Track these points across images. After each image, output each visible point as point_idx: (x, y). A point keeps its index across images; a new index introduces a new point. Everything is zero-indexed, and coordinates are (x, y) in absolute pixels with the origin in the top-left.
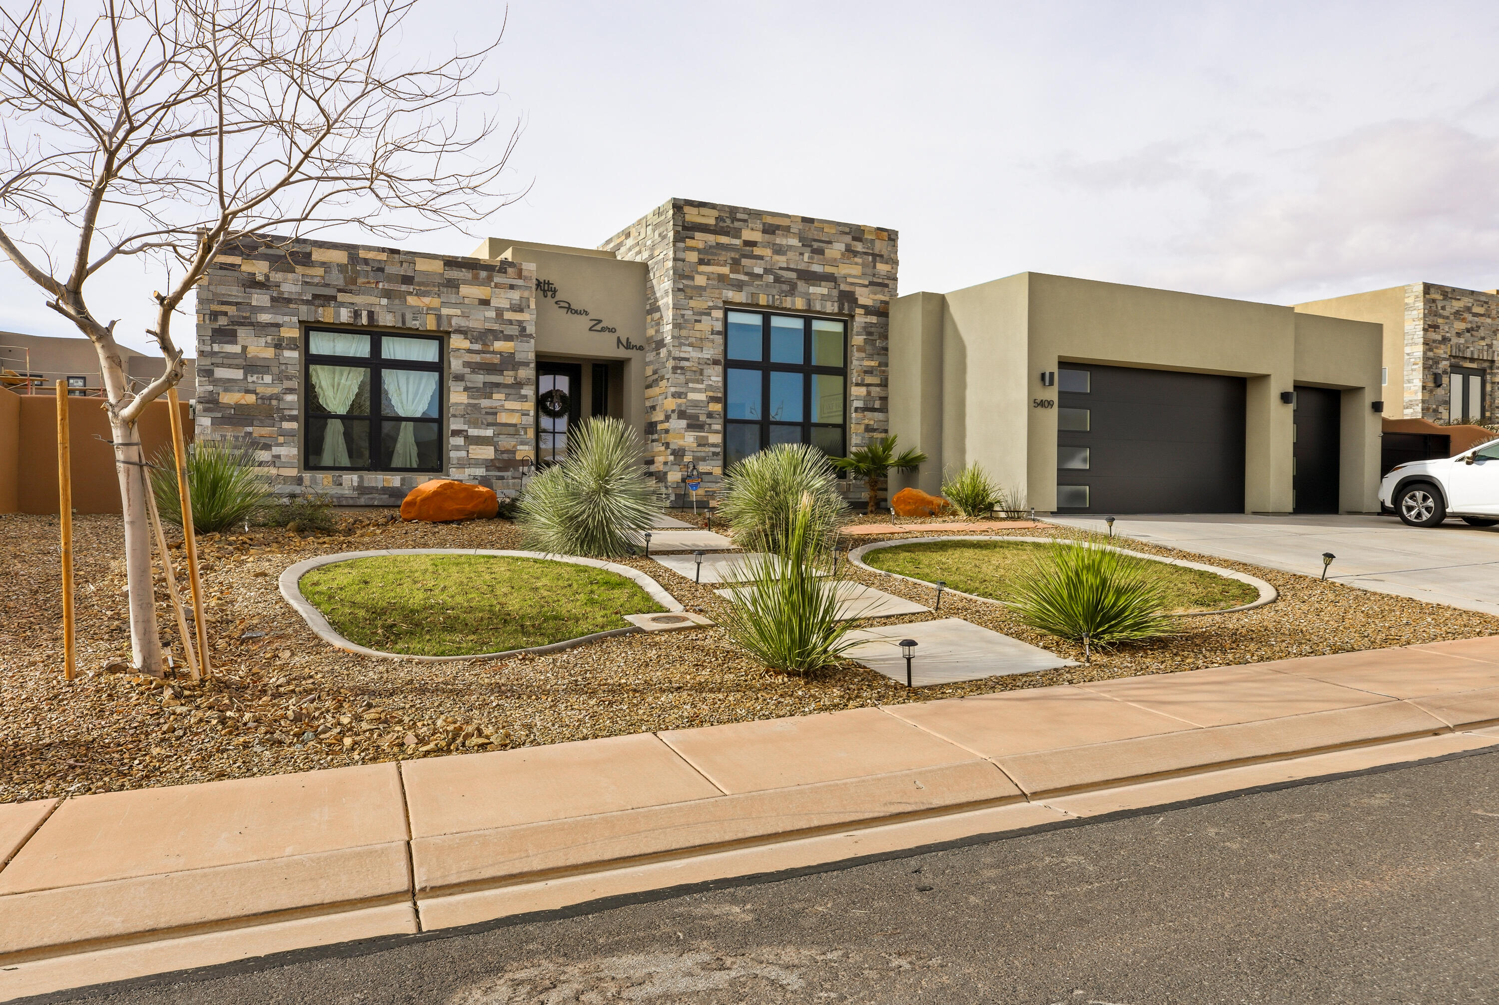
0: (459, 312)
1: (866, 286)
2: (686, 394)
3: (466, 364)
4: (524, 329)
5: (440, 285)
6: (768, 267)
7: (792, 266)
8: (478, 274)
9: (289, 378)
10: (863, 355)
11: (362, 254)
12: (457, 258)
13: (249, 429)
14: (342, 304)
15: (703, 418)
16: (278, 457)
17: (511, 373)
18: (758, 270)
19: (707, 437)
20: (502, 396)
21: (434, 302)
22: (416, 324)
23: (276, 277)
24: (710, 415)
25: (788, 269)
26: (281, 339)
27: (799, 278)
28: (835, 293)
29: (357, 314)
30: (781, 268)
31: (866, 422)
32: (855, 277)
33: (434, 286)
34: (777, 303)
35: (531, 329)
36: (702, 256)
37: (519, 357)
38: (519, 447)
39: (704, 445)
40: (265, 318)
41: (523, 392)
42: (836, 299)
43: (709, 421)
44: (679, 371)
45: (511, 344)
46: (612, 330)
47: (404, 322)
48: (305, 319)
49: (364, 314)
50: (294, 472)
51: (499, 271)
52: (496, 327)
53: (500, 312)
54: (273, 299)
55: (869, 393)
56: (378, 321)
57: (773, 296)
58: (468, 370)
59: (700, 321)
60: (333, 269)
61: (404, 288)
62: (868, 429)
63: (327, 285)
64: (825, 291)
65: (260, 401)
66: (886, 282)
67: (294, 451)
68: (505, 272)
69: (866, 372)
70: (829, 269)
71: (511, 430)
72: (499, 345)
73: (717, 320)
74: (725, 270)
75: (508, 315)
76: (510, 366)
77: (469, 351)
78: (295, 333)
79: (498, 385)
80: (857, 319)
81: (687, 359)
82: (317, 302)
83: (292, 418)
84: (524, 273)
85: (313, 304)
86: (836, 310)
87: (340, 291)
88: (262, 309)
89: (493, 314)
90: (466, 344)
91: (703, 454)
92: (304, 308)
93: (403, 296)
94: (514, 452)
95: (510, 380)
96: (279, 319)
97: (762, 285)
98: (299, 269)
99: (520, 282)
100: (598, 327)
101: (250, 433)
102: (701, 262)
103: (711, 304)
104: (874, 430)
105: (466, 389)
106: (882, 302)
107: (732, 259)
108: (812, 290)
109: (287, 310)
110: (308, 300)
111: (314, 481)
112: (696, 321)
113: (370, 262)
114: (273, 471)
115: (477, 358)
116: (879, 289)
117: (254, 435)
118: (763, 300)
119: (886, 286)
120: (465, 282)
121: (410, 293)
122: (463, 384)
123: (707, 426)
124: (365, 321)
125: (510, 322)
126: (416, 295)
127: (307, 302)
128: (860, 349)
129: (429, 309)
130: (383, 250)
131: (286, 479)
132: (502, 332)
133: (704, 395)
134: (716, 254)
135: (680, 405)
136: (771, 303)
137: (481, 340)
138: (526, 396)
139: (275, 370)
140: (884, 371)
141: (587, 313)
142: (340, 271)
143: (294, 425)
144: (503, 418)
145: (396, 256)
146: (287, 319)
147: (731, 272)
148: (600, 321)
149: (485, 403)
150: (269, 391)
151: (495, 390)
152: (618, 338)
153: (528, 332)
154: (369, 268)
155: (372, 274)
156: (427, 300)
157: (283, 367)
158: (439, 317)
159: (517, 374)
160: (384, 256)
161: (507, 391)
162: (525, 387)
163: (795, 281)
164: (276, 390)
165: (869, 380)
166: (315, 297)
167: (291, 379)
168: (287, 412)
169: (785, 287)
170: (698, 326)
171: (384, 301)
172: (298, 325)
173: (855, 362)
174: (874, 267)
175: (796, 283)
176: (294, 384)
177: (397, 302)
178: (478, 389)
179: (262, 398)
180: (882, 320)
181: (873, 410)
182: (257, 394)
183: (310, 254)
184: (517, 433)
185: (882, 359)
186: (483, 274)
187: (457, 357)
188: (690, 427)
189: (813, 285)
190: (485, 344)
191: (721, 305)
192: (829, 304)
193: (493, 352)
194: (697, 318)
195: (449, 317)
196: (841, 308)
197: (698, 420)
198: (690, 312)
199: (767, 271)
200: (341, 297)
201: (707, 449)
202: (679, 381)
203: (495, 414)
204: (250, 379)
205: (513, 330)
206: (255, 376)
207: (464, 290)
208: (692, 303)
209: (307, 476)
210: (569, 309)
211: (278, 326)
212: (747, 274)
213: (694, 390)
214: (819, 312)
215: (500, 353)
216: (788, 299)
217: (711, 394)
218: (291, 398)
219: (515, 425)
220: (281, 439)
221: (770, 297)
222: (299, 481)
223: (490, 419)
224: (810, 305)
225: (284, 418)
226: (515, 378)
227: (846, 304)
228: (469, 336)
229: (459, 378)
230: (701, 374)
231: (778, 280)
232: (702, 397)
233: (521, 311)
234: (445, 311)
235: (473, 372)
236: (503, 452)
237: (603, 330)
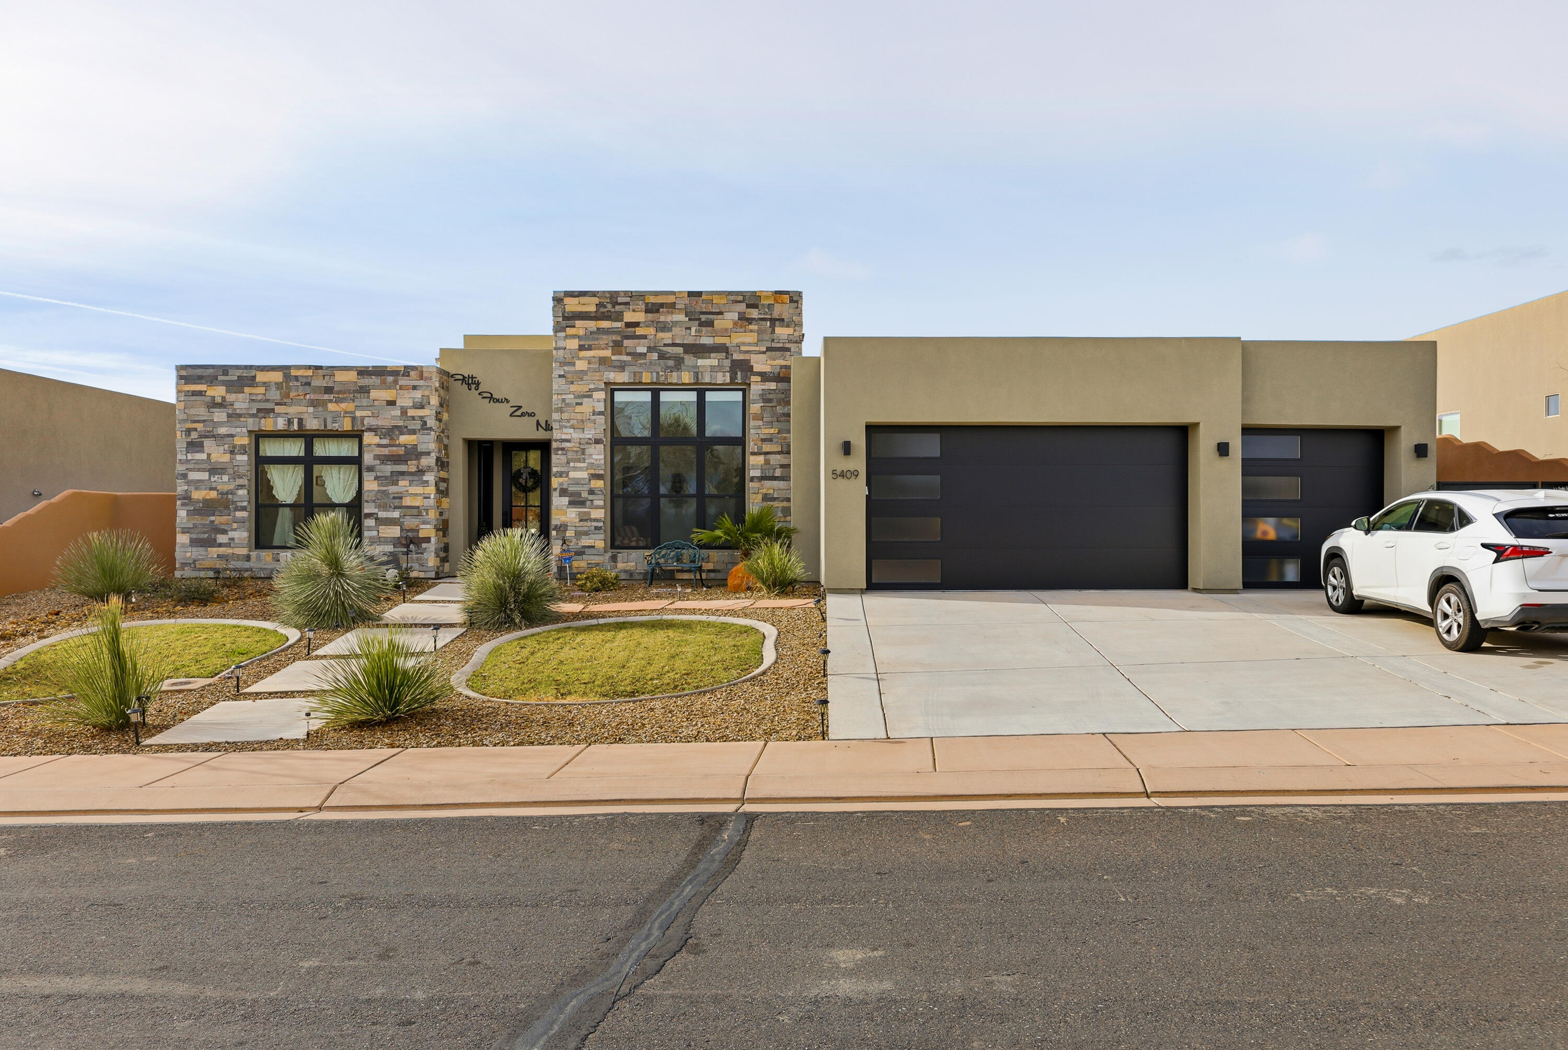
0: (370, 413)
1: (764, 353)
2: (567, 473)
3: (377, 457)
4: (425, 423)
5: (355, 392)
6: (652, 345)
7: (677, 342)
8: (386, 379)
9: (240, 477)
10: (760, 423)
11: (294, 373)
12: (368, 367)
13: (212, 518)
14: (279, 415)
15: (585, 495)
16: (233, 539)
17: (414, 462)
18: (642, 349)
19: (589, 513)
20: (406, 483)
21: (350, 406)
22: (336, 426)
23: (231, 397)
24: (591, 492)
25: (674, 345)
26: (234, 447)
27: (685, 352)
28: (727, 363)
29: (290, 422)
30: (665, 345)
31: (764, 491)
32: (749, 344)
33: (350, 393)
34: (662, 379)
35: (431, 422)
36: (582, 343)
37: (421, 448)
38: (421, 527)
39: (586, 520)
40: (223, 430)
41: (425, 478)
42: (728, 369)
43: (591, 497)
44: (560, 452)
45: (414, 437)
46: (532, 415)
47: (325, 426)
48: (252, 429)
49: (296, 421)
50: (244, 551)
51: (403, 375)
52: (401, 423)
53: (404, 411)
54: (229, 416)
55: (767, 462)
56: (305, 426)
57: (658, 373)
58: (378, 462)
59: (581, 404)
60: (272, 387)
61: (326, 397)
62: (766, 498)
63: (268, 401)
64: (715, 362)
65: (220, 496)
66: (787, 345)
67: (245, 534)
68: (409, 376)
69: (763, 440)
70: (719, 340)
71: (415, 512)
72: (404, 439)
73: (599, 401)
74: (607, 353)
75: (411, 413)
76: (413, 457)
77: (379, 446)
78: (245, 441)
79: (402, 473)
80: (753, 387)
81: (568, 441)
82: (260, 415)
83: (244, 509)
84: (425, 375)
85: (257, 417)
86: (728, 381)
87: (277, 404)
88: (221, 424)
89: (398, 413)
90: (376, 440)
91: (585, 529)
92: (251, 420)
93: (324, 403)
94: (418, 531)
95: (413, 469)
96: (233, 431)
97: (645, 364)
98: (247, 390)
99: (421, 383)
100: (518, 413)
101: (213, 521)
102: (582, 348)
103: (592, 386)
104: (774, 499)
105: (376, 478)
106: (782, 367)
107: (614, 342)
108: (700, 362)
109: (238, 423)
110: (253, 414)
111: (258, 558)
112: (577, 404)
113: (300, 378)
114: (229, 551)
115: (386, 451)
116: (778, 354)
117: (216, 523)
118: (646, 378)
119: (788, 350)
120: (375, 388)
121: (331, 401)
122: (374, 474)
123: (588, 503)
124: (296, 427)
125: (413, 418)
126: (336, 402)
127: (253, 416)
128: (758, 417)
129: (346, 412)
130: (310, 367)
131: (238, 557)
132: (406, 427)
133: (586, 473)
134: (597, 339)
135: (561, 484)
136: (655, 380)
137: (389, 435)
138: (427, 482)
139: (231, 471)
140: (785, 438)
141: (508, 401)
142: (277, 388)
143: (244, 514)
144: (407, 501)
145: (320, 371)
146: (238, 430)
147: (613, 354)
148: (520, 407)
149: (392, 489)
150: (226, 488)
151: (401, 478)
152: (538, 421)
153: (428, 426)
154: (299, 384)
155: (301, 388)
156: (343, 405)
157: (236, 468)
158: (354, 419)
159: (419, 463)
160: (310, 373)
161: (411, 478)
162: (426, 474)
163: (682, 355)
164: (232, 487)
165: (767, 447)
166: (259, 410)
167: (242, 478)
168: (239, 504)
169: (671, 363)
170: (578, 409)
171: (311, 409)
172: (247, 434)
173: (752, 431)
174: (773, 332)
175: (683, 359)
176: (244, 481)
177: (320, 409)
178: (386, 478)
179: (222, 494)
180: (782, 386)
181: (774, 478)
182: (218, 491)
183: (255, 377)
184: (420, 514)
185: (783, 426)
186: (390, 379)
187: (369, 451)
188: (572, 503)
189: (702, 358)
190: (392, 439)
191: (603, 386)
192: (720, 375)
193: (399, 445)
194: (579, 401)
195: (363, 418)
196: (733, 378)
197: (581, 497)
198: (572, 396)
199: (650, 349)
200: (278, 409)
201: (589, 524)
202: (560, 461)
203: (401, 498)
204: (213, 479)
205: (417, 425)
206: (216, 476)
207: (374, 394)
208: (573, 388)
209: (254, 554)
210: (491, 398)
211: (232, 436)
212: (628, 354)
213: (575, 469)
214: (710, 384)
215: (405, 446)
216: (675, 374)
217: (592, 472)
218: (242, 492)
219: (418, 507)
220: (235, 525)
221: (655, 374)
222: (248, 558)
223: (397, 502)
224: (698, 378)
225: (236, 509)
226: (418, 467)
227: (739, 373)
228: (379, 433)
229: (371, 469)
230: (583, 453)
231: (662, 356)
232: (584, 475)
233: (422, 407)
234: (359, 414)
235: (383, 463)
236: (408, 531)
237: (523, 415)
